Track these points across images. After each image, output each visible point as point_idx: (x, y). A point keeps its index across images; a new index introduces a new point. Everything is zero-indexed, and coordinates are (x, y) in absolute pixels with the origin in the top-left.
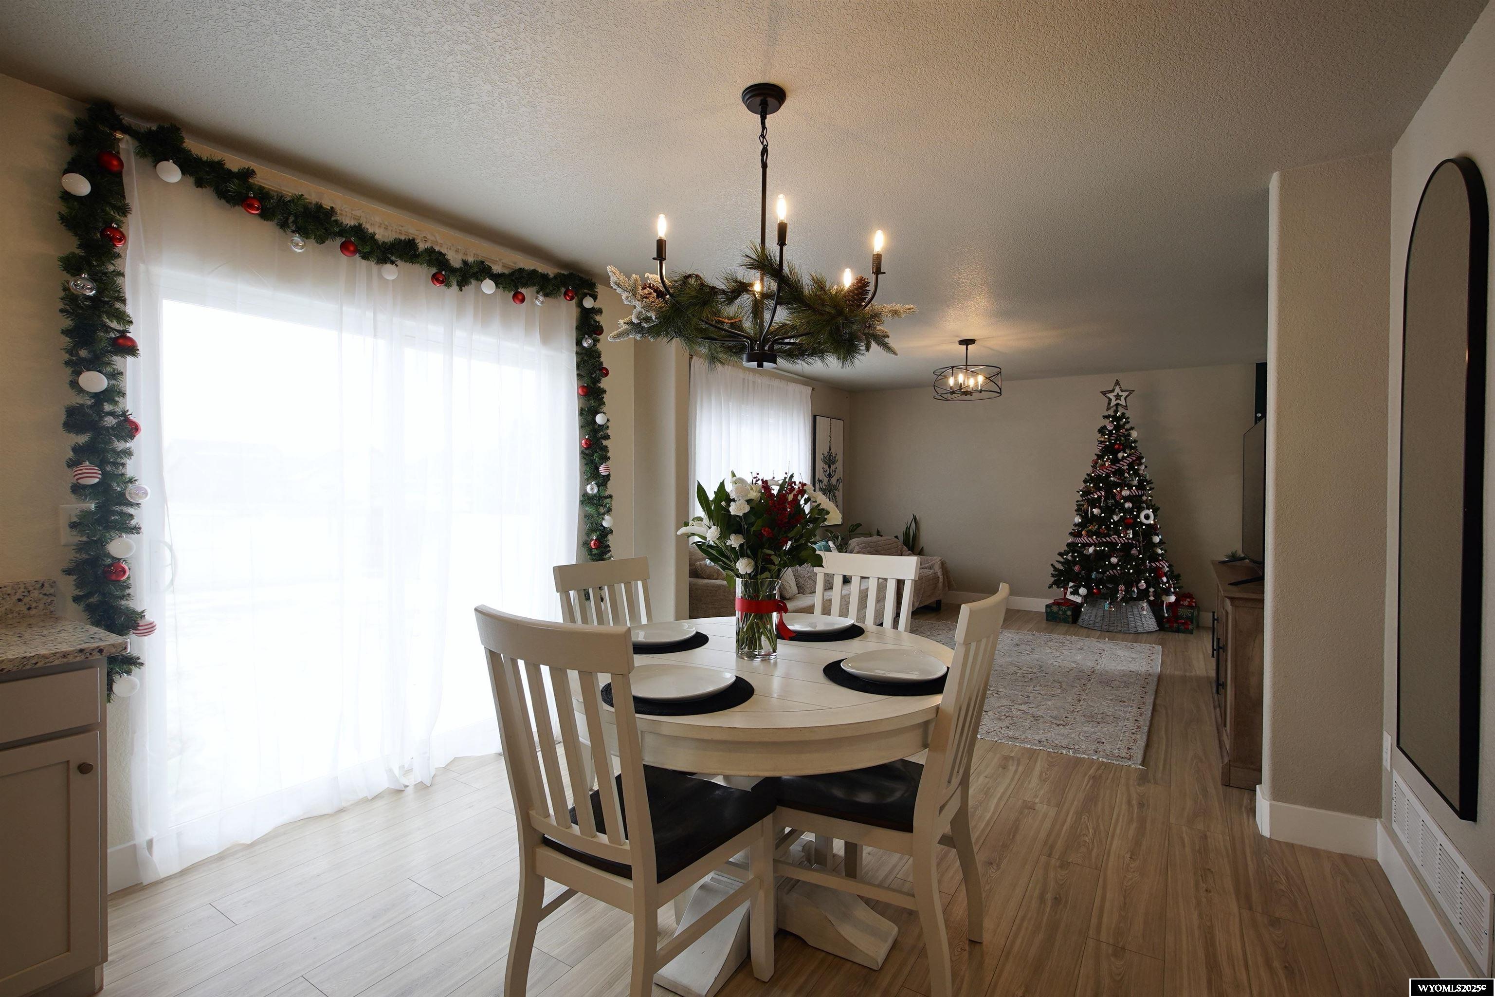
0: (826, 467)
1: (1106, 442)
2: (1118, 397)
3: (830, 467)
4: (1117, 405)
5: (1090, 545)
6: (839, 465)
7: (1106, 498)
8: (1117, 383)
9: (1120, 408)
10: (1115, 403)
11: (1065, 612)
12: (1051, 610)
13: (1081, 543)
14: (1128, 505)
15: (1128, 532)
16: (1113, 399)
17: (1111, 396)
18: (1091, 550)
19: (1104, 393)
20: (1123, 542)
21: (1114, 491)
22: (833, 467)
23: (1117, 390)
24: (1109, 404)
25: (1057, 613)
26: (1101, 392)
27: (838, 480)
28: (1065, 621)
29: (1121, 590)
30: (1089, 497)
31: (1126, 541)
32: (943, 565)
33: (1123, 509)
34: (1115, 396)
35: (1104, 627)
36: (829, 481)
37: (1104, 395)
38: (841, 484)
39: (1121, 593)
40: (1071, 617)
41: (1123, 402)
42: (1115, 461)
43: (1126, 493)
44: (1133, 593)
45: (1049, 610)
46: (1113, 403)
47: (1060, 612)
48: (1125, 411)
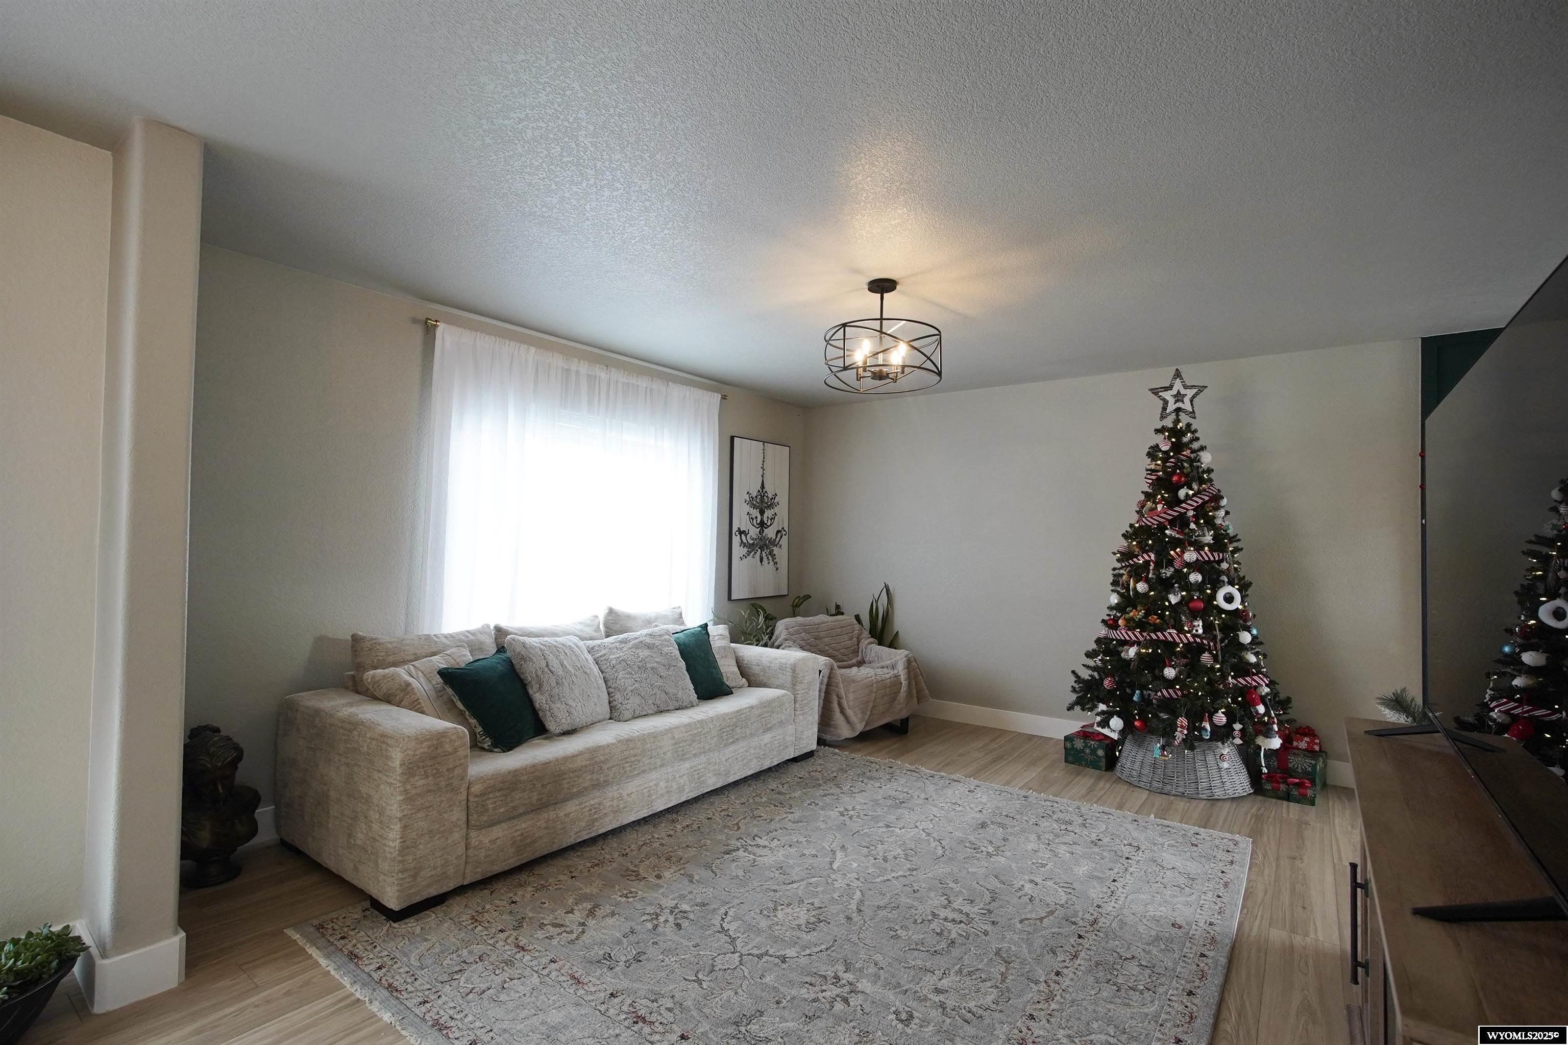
0: (756, 513)
1: (1159, 471)
2: (1179, 397)
3: (762, 513)
4: (1178, 410)
5: (1131, 644)
6: (782, 511)
7: (1158, 565)
8: (1178, 374)
9: (1182, 416)
10: (1175, 407)
11: (1094, 751)
12: (1073, 745)
13: (1116, 640)
14: (1196, 577)
15: (1196, 624)
16: (1171, 400)
17: (1167, 395)
18: (1132, 652)
19: (1155, 392)
20: (1185, 641)
21: (1172, 552)
22: (768, 513)
23: (1178, 386)
24: (1164, 409)
25: (1082, 751)
26: (1150, 390)
27: (778, 532)
28: (1096, 767)
29: (1182, 727)
30: (1131, 562)
31: (1191, 640)
33: (1187, 586)
34: (1175, 396)
35: (1155, 784)
36: (761, 532)
37: (1156, 394)
38: (785, 538)
39: (1183, 731)
40: (1104, 760)
41: (1187, 406)
42: (1174, 502)
43: (1191, 556)
44: (1203, 733)
45: (1069, 745)
46: (1171, 407)
47: (1088, 751)
48: (1191, 421)
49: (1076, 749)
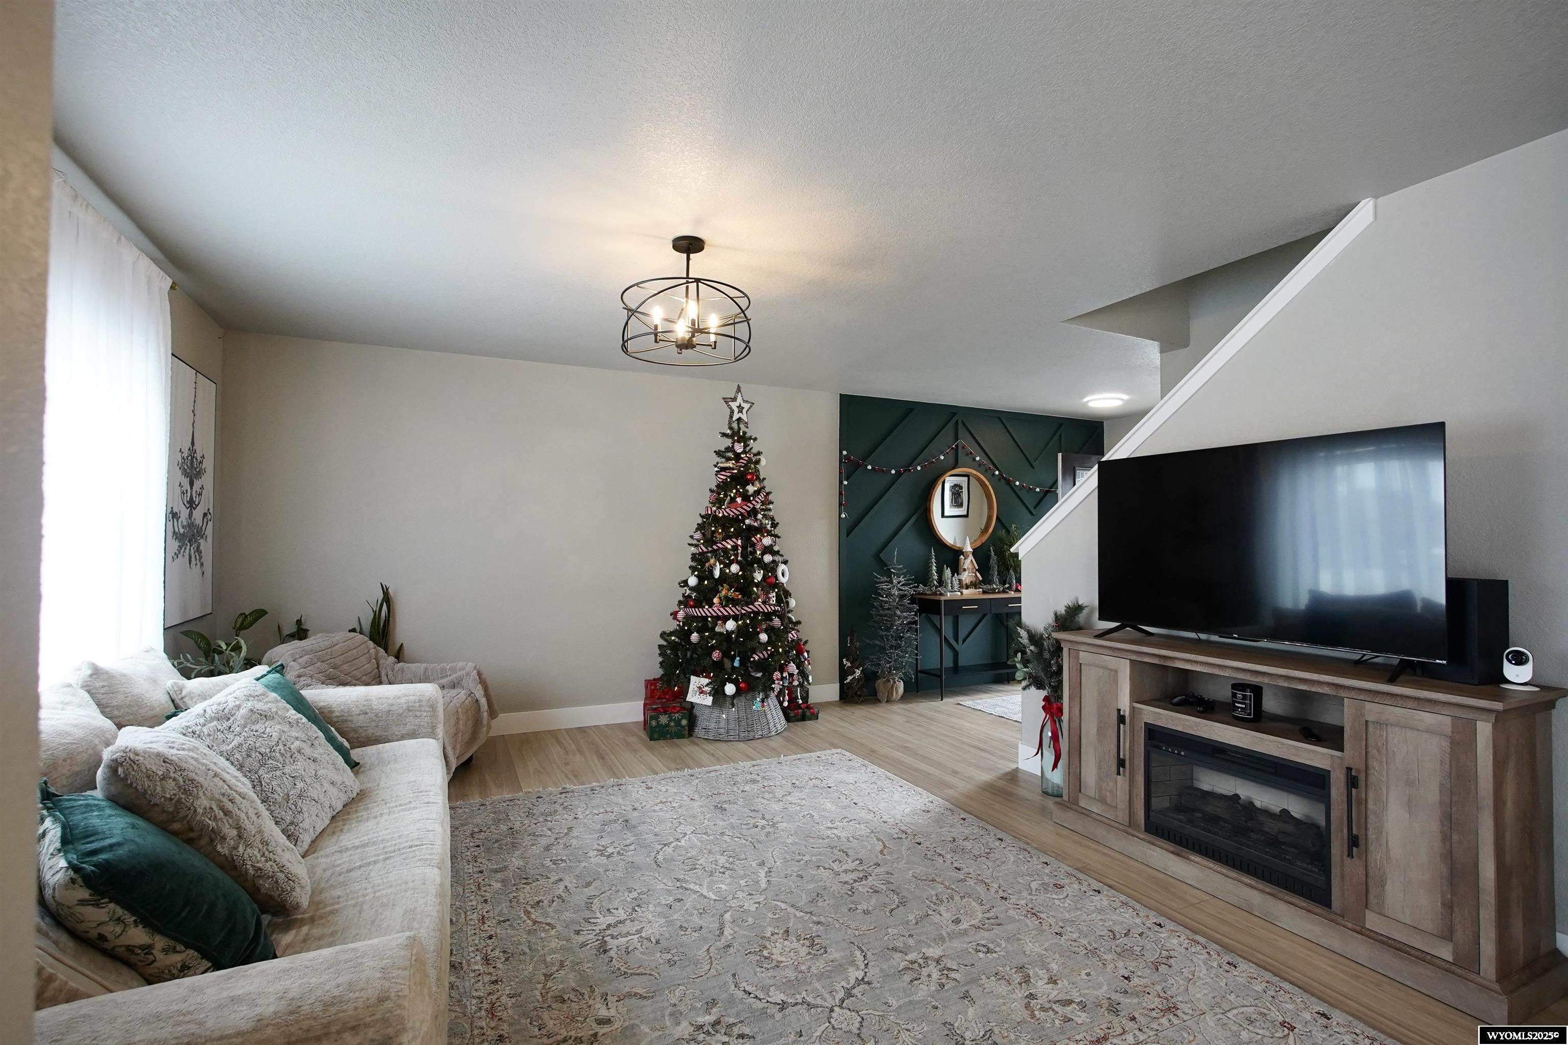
0: (186, 482)
1: (733, 469)
2: (741, 409)
3: (192, 484)
4: (739, 420)
5: (725, 619)
6: (207, 481)
7: (744, 547)
8: (739, 390)
9: (741, 425)
10: (738, 416)
11: (678, 723)
12: (658, 722)
13: (712, 617)
14: (768, 558)
15: (770, 596)
16: (736, 410)
17: (734, 405)
18: (731, 625)
19: (726, 400)
20: (764, 610)
21: (753, 539)
22: (197, 484)
23: (739, 400)
24: (731, 417)
25: (667, 725)
26: (724, 398)
27: (205, 515)
28: (680, 736)
29: (778, 679)
30: (715, 547)
32: (482, 680)
33: (762, 565)
34: (743, 408)
35: (742, 735)
36: (191, 515)
37: (726, 402)
38: (210, 524)
39: (779, 684)
40: (687, 728)
41: (744, 417)
42: (746, 498)
43: (767, 541)
45: (654, 723)
46: (736, 416)
47: (672, 724)
48: (745, 429)
49: (661, 725)
